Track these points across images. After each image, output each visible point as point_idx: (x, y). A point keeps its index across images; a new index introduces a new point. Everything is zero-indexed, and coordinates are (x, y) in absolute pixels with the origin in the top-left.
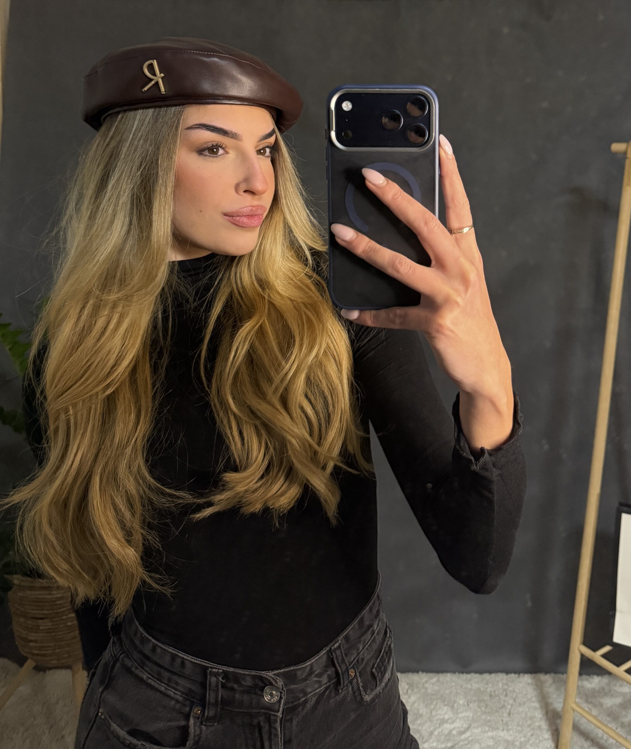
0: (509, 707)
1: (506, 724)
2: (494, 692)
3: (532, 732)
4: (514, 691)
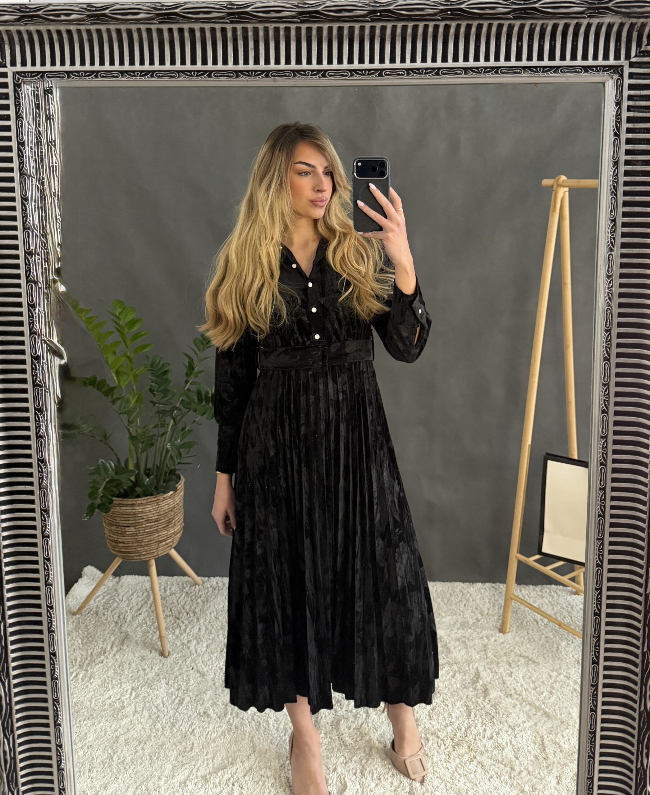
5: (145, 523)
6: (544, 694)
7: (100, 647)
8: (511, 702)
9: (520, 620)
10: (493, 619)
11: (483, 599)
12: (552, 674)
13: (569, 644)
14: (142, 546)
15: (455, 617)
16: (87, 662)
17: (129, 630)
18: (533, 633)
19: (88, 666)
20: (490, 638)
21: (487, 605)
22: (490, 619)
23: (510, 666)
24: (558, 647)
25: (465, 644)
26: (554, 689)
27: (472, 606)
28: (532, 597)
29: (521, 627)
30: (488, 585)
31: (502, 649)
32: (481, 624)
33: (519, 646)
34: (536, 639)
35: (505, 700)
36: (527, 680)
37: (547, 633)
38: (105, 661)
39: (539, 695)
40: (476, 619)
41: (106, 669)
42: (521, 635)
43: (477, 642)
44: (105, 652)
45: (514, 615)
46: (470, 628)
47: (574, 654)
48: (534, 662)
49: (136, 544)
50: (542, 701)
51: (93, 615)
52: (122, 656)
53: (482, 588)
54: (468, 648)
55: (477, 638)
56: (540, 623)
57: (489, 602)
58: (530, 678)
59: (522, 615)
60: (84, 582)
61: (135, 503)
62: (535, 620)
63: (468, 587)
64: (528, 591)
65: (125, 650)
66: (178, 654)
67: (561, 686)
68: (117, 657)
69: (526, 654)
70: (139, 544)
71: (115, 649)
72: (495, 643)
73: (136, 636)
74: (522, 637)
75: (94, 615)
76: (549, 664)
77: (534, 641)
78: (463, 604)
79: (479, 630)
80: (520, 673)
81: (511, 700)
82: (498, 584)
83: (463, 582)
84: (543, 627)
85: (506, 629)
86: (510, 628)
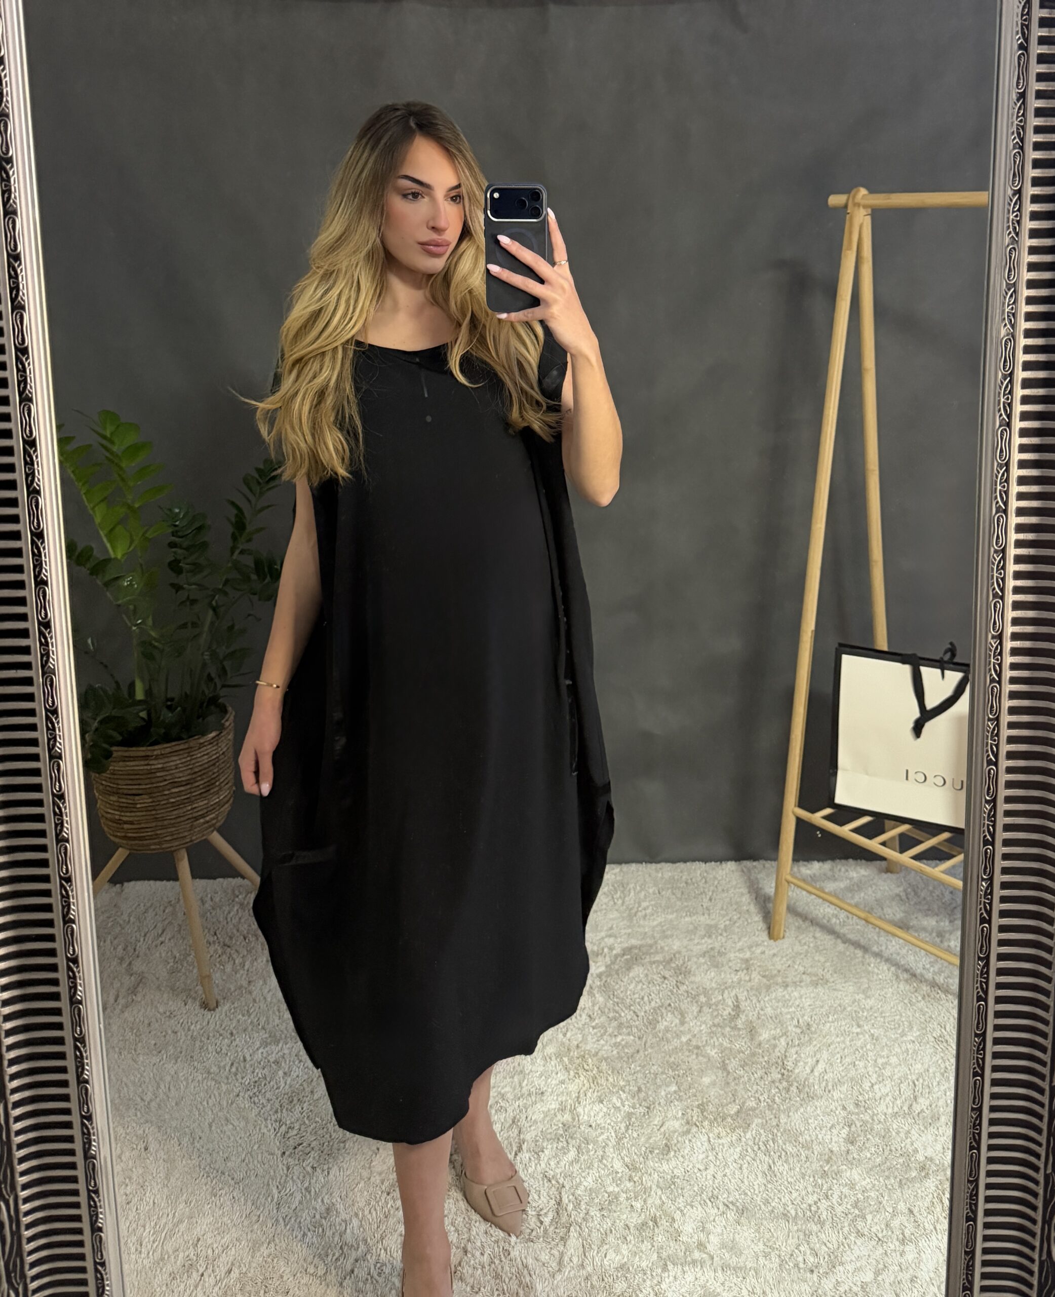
0: (710, 893)
1: (708, 909)
2: (691, 879)
3: (738, 916)
4: (715, 878)
5: (168, 787)
9: (801, 916)
10: (756, 918)
11: (740, 887)
14: (164, 827)
15: (694, 917)
17: (145, 970)
20: (754, 948)
21: (746, 897)
22: (751, 919)
25: (714, 961)
27: (720, 900)
28: (817, 880)
29: (801, 928)
30: (745, 864)
31: (774, 965)
32: (738, 927)
33: (802, 959)
34: (828, 946)
37: (844, 935)
40: (730, 920)
42: (803, 941)
43: (732, 956)
46: (721, 935)
48: (827, 981)
49: (154, 824)
52: (134, 1012)
53: (735, 870)
54: (719, 966)
55: (732, 949)
61: (149, 753)
63: (713, 869)
65: (140, 1002)
66: (233, 1004)
68: (127, 1014)
69: (813, 970)
70: (160, 823)
71: (123, 1002)
72: (762, 956)
77: (825, 949)
79: (735, 937)
83: (706, 861)
85: (779, 934)
86: (785, 931)
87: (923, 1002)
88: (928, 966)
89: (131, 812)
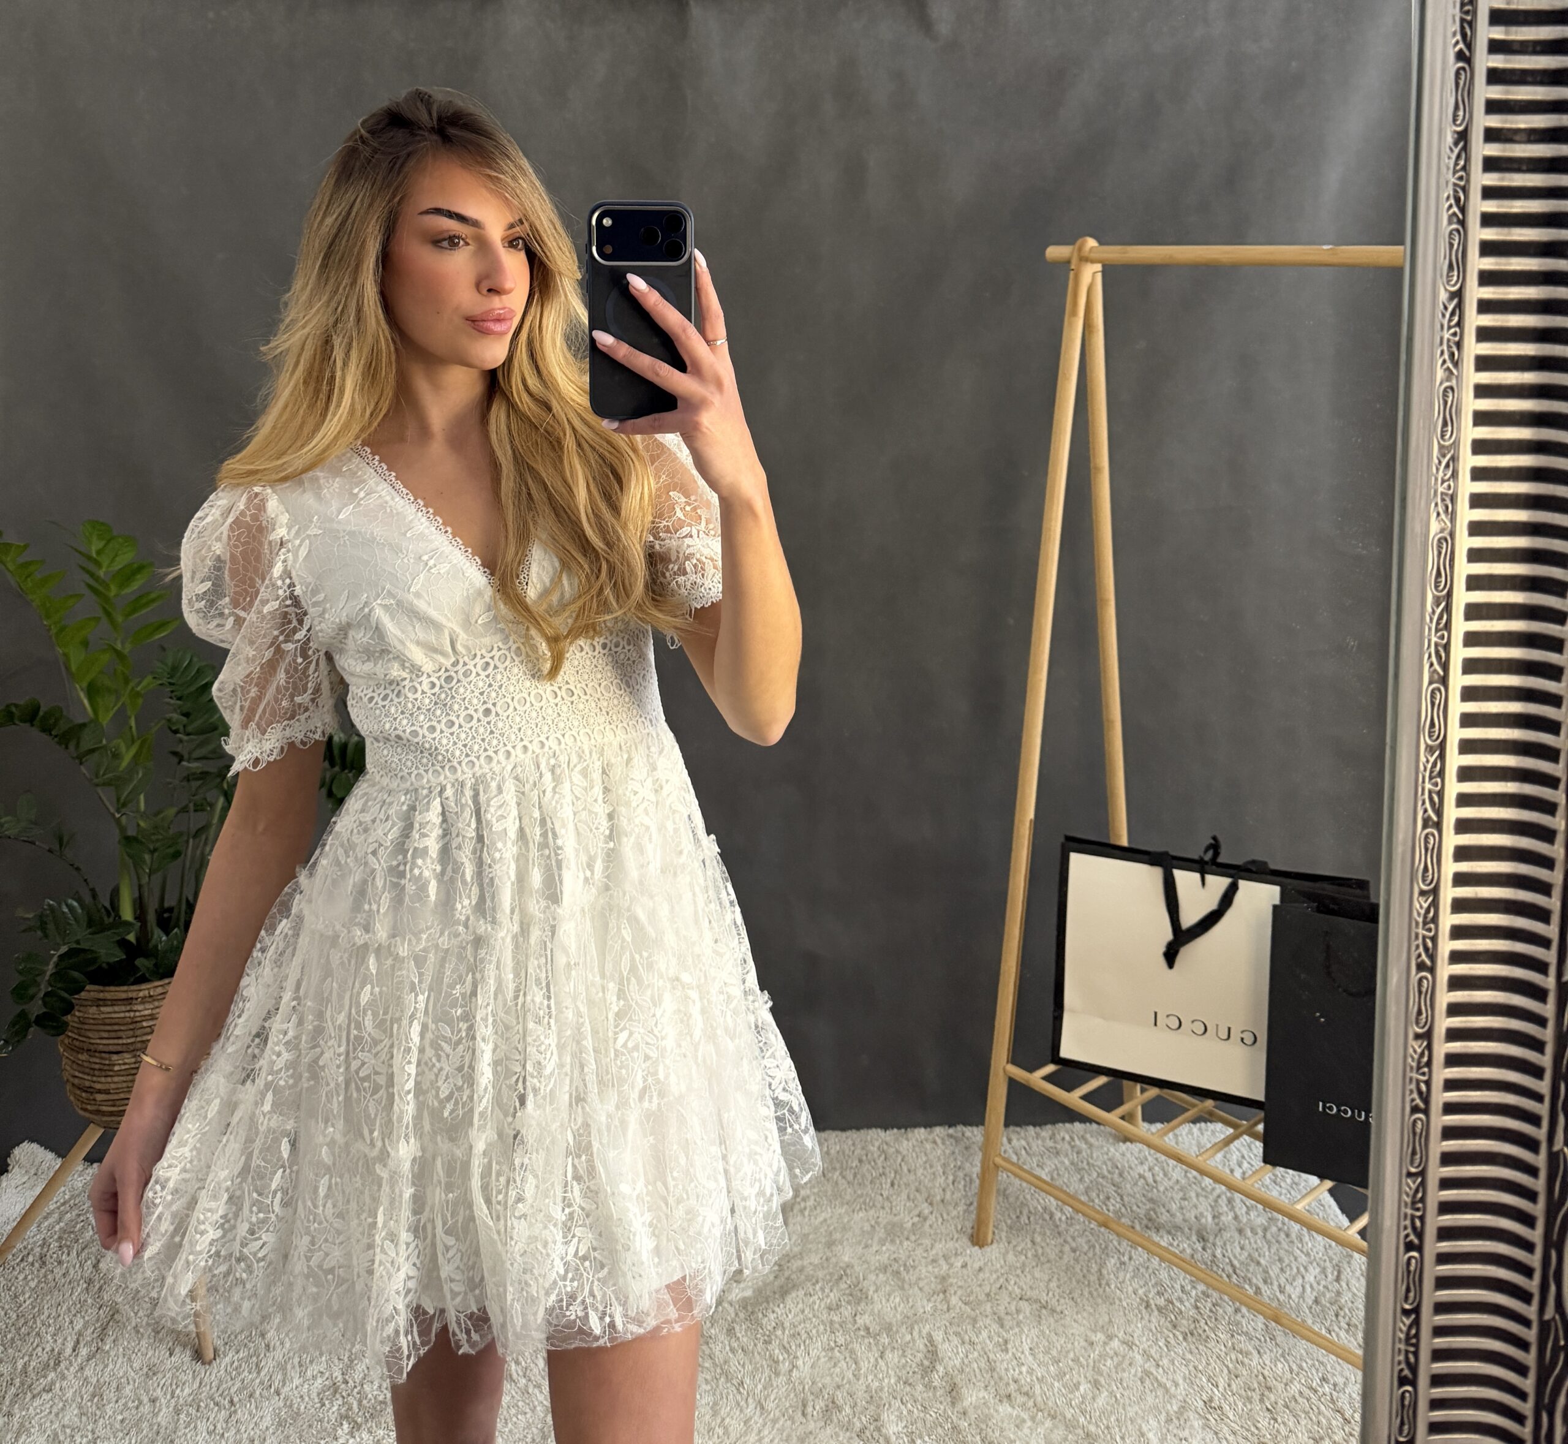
0: (893, 1176)
1: (889, 1200)
6: (1082, 1389)
7: (48, 1349)
8: (1011, 1415)
9: (1015, 1210)
10: (954, 1213)
11: (931, 1166)
12: (1093, 1338)
13: (1124, 1263)
15: (872, 1212)
16: (13, 1390)
17: (120, 1300)
18: (1044, 1240)
19: (13, 1403)
20: (953, 1259)
21: (941, 1180)
22: (948, 1214)
23: (1002, 1326)
24: (1100, 1271)
25: (899, 1279)
26: (1102, 1375)
27: (907, 1185)
28: (1034, 1154)
29: (1016, 1228)
30: (939, 1130)
31: (980, 1286)
32: (931, 1226)
33: (1018, 1276)
34: (1052, 1256)
35: (997, 1411)
36: (1041, 1355)
37: (1074, 1239)
38: (58, 1385)
39: (1072, 1392)
40: (919, 1216)
41: (61, 1405)
42: (1019, 1249)
43: (924, 1271)
44: (58, 1363)
45: (1001, 1199)
46: (907, 1239)
47: (1136, 1286)
48: (1053, 1311)
50: (1079, 1407)
51: (32, 1264)
52: (101, 1366)
53: (927, 1140)
54: (906, 1286)
55: (924, 1261)
56: (1058, 1215)
57: (944, 1173)
58: (1047, 1352)
59: (1017, 1198)
60: (13, 1183)
62: (1045, 1209)
63: (897, 1140)
64: (1025, 1139)
65: (108, 1352)
66: (237, 1352)
67: (1116, 1368)
68: (88, 1372)
69: (1034, 1294)
71: (84, 1352)
72: (965, 1271)
73: (136, 1314)
74: (1021, 1253)
75: (37, 1265)
76: (1085, 1314)
77: (1048, 1261)
78: (889, 1181)
79: (927, 1242)
80: (1025, 1340)
81: (1010, 1409)
82: (960, 1128)
83: (885, 1128)
84: (1063, 1226)
85: (985, 1237)
86: (994, 1233)
87: (1185, 1344)
88: (1189, 1287)
89: (106, 1076)
